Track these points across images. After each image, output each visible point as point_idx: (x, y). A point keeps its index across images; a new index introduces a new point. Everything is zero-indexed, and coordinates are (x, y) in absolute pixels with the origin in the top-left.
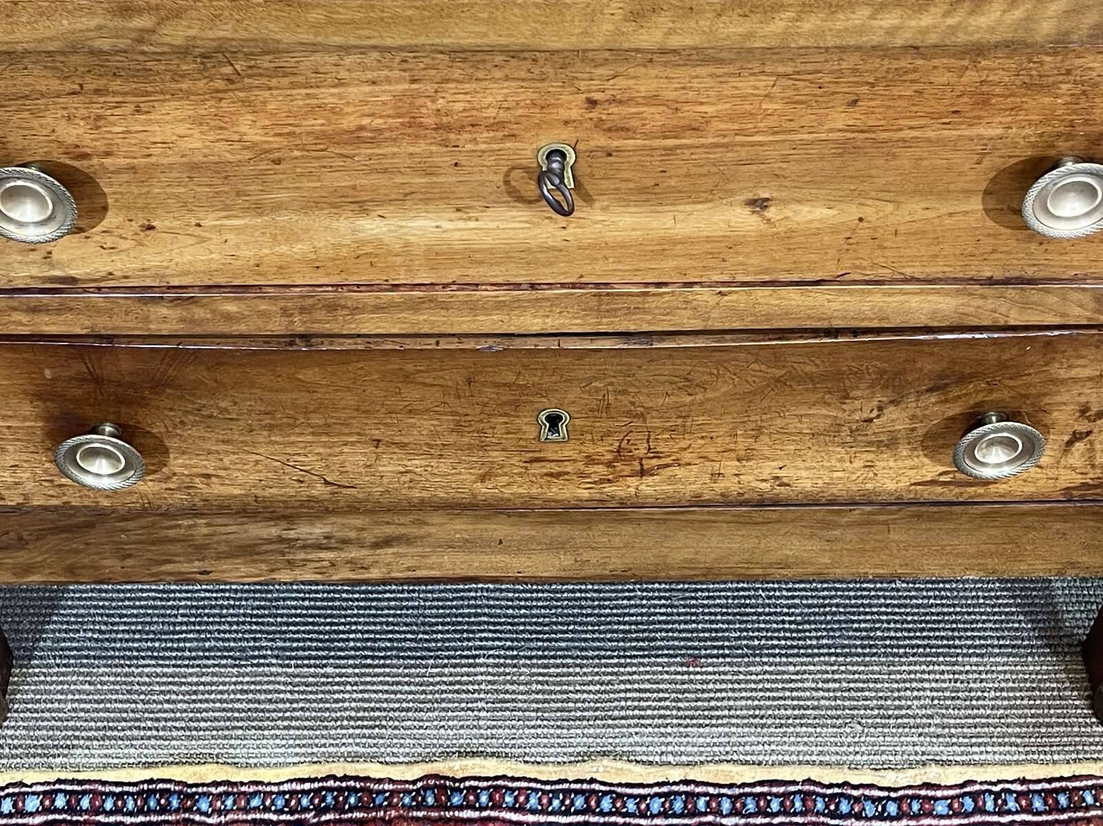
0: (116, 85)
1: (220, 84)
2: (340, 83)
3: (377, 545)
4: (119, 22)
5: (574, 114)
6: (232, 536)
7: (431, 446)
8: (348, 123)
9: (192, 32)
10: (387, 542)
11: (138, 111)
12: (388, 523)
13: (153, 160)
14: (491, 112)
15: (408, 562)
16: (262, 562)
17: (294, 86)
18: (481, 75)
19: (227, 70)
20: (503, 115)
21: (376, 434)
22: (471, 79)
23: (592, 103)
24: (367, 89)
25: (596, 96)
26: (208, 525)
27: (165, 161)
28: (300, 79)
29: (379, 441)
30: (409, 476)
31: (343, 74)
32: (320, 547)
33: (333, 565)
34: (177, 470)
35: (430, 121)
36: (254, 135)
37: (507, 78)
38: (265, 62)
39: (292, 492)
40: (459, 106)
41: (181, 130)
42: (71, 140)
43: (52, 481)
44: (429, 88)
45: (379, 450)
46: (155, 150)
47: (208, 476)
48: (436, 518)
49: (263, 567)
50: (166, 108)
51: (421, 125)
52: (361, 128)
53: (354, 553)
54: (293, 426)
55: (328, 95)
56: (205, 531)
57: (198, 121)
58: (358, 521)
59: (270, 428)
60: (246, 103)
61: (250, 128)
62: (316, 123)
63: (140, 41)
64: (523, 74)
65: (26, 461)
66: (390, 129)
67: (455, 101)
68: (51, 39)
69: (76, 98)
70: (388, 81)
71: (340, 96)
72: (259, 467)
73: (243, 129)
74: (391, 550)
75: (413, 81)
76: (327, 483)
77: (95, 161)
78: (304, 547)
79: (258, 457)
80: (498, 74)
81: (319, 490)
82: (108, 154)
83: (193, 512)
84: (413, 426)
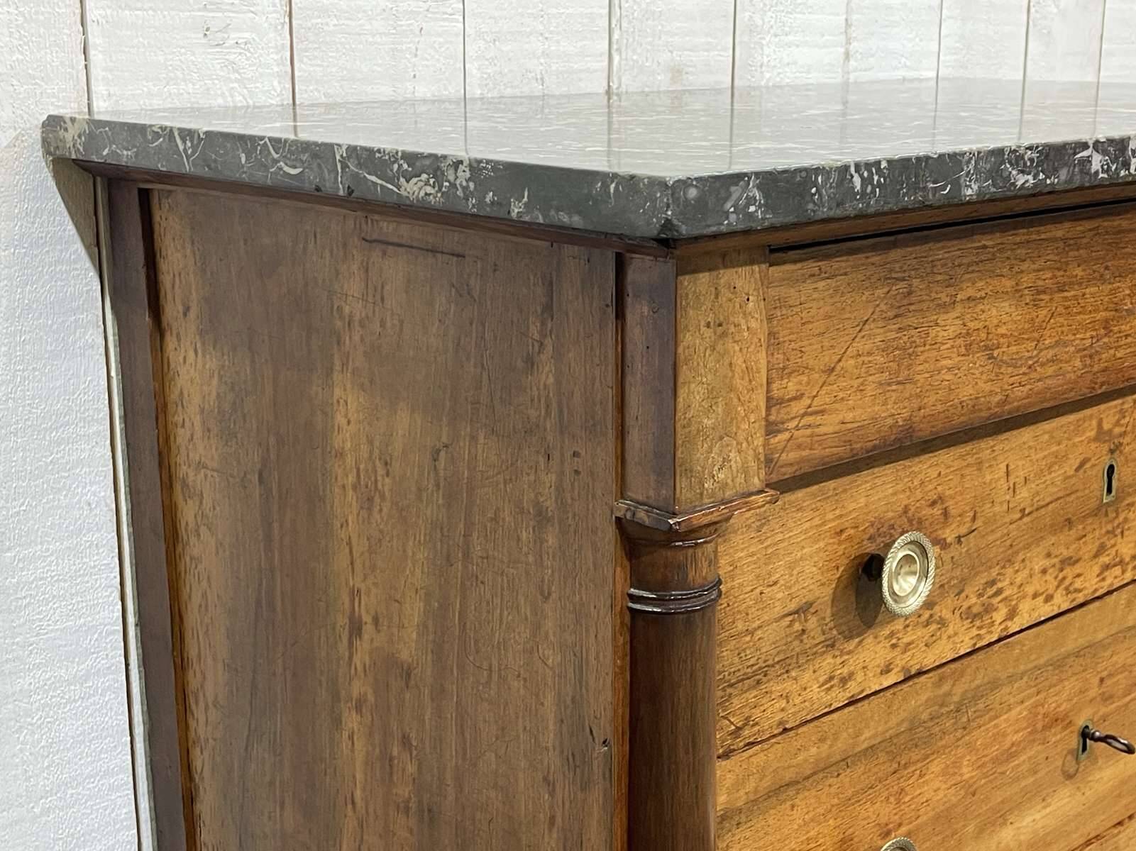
1: (960, 733)
2: (1009, 709)
5: (1094, 693)
8: (1008, 743)
14: (1064, 707)
17: (990, 720)
18: (1063, 677)
20: (1068, 707)
22: (1059, 682)
23: (1102, 681)
24: (1019, 709)
25: (1104, 675)
28: (993, 713)
31: (1012, 701)
35: (1040, 726)
36: (967, 774)
37: (1073, 675)
38: (981, 703)
40: (1052, 707)
44: (1043, 697)
51: (1036, 731)
52: (1012, 745)
55: (1003, 722)
61: (966, 768)
62: (995, 750)
64: (1078, 670)
66: (1024, 741)
67: (1051, 703)
71: (1008, 721)
73: (964, 770)
75: (1038, 694)
80: (1070, 673)
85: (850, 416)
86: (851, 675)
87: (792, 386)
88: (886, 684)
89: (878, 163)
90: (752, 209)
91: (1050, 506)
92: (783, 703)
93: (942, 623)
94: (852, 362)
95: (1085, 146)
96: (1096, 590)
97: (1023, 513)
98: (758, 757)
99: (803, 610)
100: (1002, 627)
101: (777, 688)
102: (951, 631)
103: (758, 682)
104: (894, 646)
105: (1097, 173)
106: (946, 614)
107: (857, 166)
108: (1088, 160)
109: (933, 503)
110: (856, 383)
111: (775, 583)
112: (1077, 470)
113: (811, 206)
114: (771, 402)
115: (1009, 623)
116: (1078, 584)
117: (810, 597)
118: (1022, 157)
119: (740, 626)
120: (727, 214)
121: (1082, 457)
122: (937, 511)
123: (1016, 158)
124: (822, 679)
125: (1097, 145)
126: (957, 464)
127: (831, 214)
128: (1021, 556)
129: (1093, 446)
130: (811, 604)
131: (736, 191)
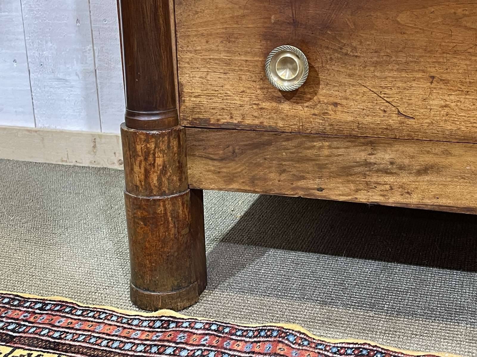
3: (419, 173)
6: (340, 158)
7: (462, 83)
10: (424, 170)
12: (428, 152)
15: (435, 190)
16: (353, 182)
21: (433, 71)
26: (330, 147)
29: (433, 77)
30: (447, 109)
32: (387, 172)
33: (391, 189)
34: (322, 98)
39: (378, 120)
43: (258, 105)
45: (432, 86)
47: (336, 104)
48: (457, 150)
49: (352, 187)
53: (405, 179)
54: (389, 63)
56: (326, 152)
58: (410, 149)
59: (376, 64)
65: (249, 88)
72: (365, 98)
74: (427, 178)
76: (399, 113)
78: (378, 171)
79: (365, 89)
81: (394, 120)
83: (323, 135)
84: (455, 65)
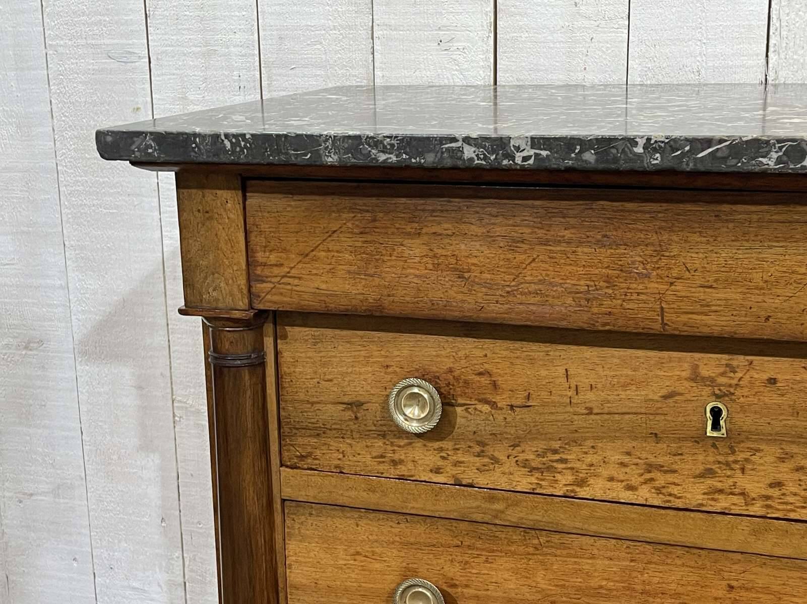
0: (479, 544)
1: (531, 550)
2: (593, 557)
4: (487, 505)
5: (720, 593)
8: (594, 583)
9: (521, 515)
11: (487, 561)
13: (489, 593)
14: (673, 586)
17: (569, 556)
18: (669, 561)
19: (536, 542)
20: (680, 589)
22: (664, 563)
23: (731, 587)
24: (607, 562)
25: (734, 583)
27: (494, 594)
28: (572, 552)
31: (595, 552)
35: (639, 588)
36: (543, 585)
37: (683, 565)
38: (556, 538)
40: (656, 580)
41: (506, 576)
42: (450, 575)
44: (641, 566)
46: (491, 587)
50: (501, 561)
51: (634, 590)
52: (601, 587)
55: (586, 565)
57: (516, 572)
60: (542, 563)
61: (541, 580)
62: (578, 581)
63: (496, 517)
64: (692, 563)
66: (617, 590)
67: (653, 576)
68: (454, 511)
69: (457, 549)
70: (619, 559)
71: (593, 565)
73: (539, 580)
75: (632, 561)
77: (459, 590)
80: (679, 562)
82: (467, 586)
85: (323, 286)
86: (401, 462)
87: (273, 258)
88: (435, 480)
89: (243, 135)
90: (150, 151)
91: (627, 417)
92: (341, 456)
93: (495, 460)
94: (323, 254)
95: (454, 140)
96: (702, 505)
97: (590, 411)
98: (315, 478)
99: (355, 405)
100: (569, 488)
101: (334, 444)
102: (506, 468)
103: (318, 435)
104: (443, 458)
105: (471, 159)
106: (502, 457)
107: (227, 136)
108: (460, 150)
109: (480, 374)
110: (329, 267)
111: (331, 380)
112: (665, 397)
113: (193, 154)
114: (250, 263)
115: (578, 489)
116: (675, 490)
117: (362, 399)
118: (381, 142)
119: (302, 396)
120: (134, 152)
121: (671, 389)
122: (485, 380)
123: (374, 142)
124: (374, 454)
125: (467, 140)
126: (505, 353)
127: (210, 160)
128: (589, 443)
129: (687, 384)
130: (362, 404)
131: (138, 141)
